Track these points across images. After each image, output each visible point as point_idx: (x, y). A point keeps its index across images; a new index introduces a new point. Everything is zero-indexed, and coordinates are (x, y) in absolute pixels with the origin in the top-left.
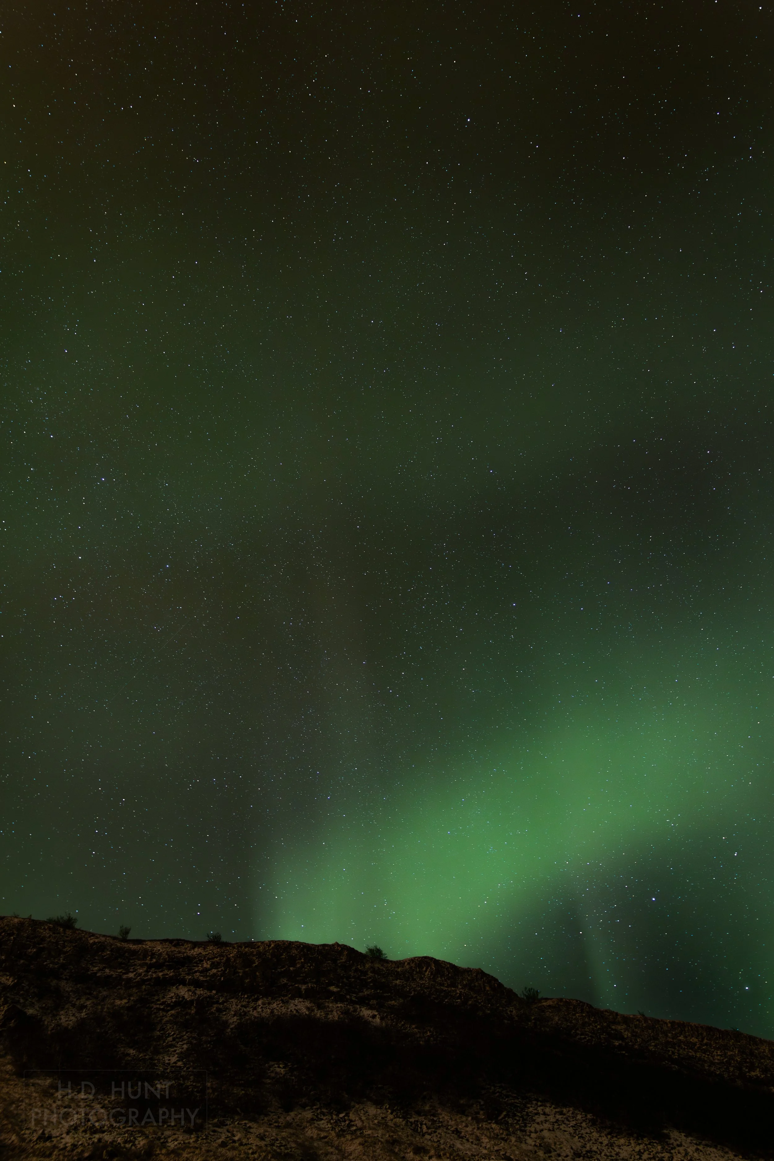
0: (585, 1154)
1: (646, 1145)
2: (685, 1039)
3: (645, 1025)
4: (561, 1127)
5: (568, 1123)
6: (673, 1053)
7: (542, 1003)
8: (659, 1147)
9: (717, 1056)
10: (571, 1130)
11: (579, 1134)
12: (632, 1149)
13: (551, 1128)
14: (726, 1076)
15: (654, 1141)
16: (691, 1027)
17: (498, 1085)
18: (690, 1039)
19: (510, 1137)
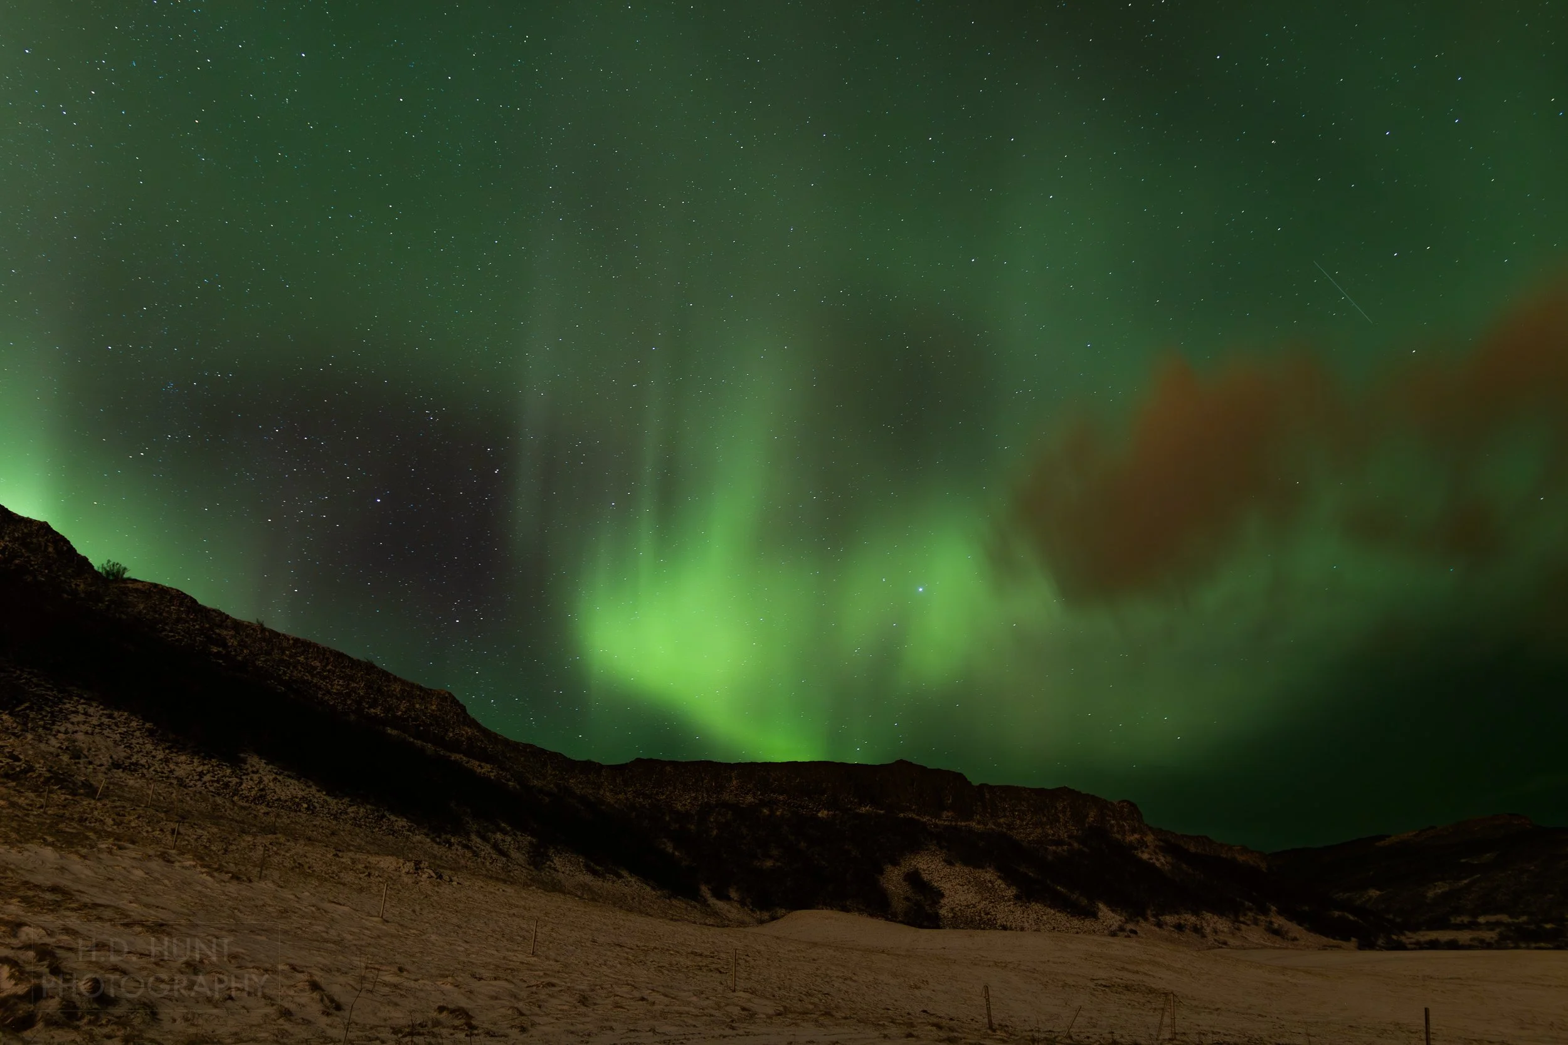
0: (128, 766)
1: (213, 766)
2: (304, 661)
3: (260, 636)
4: (104, 732)
5: (116, 728)
6: (285, 673)
7: (127, 583)
8: (229, 771)
9: (338, 685)
10: (118, 737)
11: (126, 743)
12: (192, 769)
13: (90, 732)
14: (340, 708)
15: (224, 764)
16: (318, 648)
17: (27, 670)
18: (312, 661)
19: (26, 733)
